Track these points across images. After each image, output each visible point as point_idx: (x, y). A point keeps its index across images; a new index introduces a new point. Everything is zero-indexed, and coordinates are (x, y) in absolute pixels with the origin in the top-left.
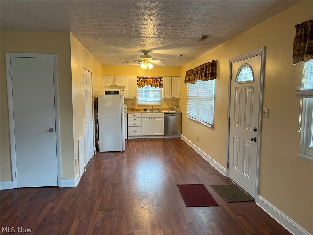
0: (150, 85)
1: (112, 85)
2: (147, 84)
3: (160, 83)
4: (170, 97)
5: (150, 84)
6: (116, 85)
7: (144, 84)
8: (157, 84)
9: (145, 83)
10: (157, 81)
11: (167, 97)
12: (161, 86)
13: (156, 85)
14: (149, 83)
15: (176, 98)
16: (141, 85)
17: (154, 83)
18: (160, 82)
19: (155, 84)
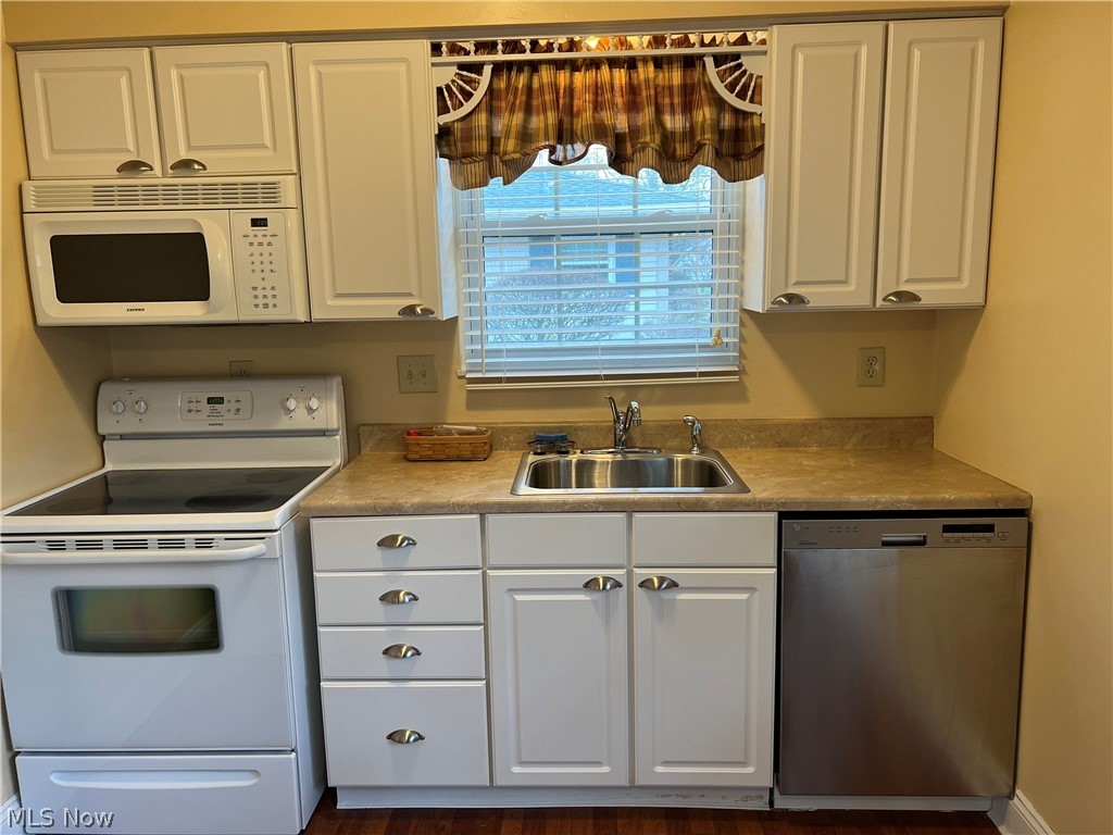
0: (599, 152)
1: (133, 167)
2: (564, 135)
3: (727, 121)
4: (852, 294)
5: (599, 133)
6: (184, 155)
7: (525, 137)
8: (689, 134)
9: (536, 122)
10: (688, 90)
11: (819, 297)
12: (737, 156)
13: (681, 150)
14: (587, 117)
15: (932, 295)
16: (483, 147)
17: (646, 116)
18: (720, 103)
19: (667, 138)
